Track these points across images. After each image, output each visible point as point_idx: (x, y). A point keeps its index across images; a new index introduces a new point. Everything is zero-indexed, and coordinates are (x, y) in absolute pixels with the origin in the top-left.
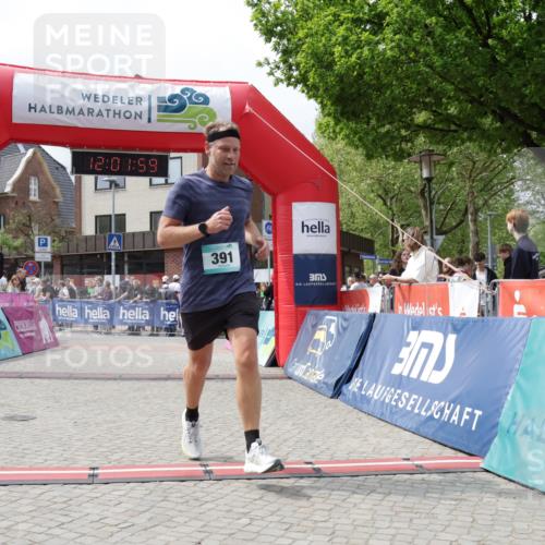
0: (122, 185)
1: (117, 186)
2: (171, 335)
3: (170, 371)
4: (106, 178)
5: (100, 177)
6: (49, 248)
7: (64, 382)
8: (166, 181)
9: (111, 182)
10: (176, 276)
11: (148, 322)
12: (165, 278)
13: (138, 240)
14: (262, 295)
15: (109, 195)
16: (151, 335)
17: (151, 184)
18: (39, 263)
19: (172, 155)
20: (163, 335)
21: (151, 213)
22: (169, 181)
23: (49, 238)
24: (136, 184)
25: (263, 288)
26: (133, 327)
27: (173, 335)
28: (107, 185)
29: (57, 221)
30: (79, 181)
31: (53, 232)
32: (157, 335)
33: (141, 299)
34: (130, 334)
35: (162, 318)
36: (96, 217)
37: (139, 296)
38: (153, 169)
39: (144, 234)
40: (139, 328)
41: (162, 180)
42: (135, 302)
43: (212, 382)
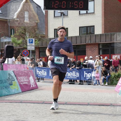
0: (66, 15)
1: (64, 15)
2: (89, 84)
3: (89, 101)
4: (59, 11)
5: (56, 11)
6: (33, 44)
7: (40, 105)
8: (87, 12)
9: (62, 13)
10: (91, 57)
11: (78, 78)
12: (86, 58)
13: (74, 40)
15: (60, 19)
16: (80, 84)
17: (80, 14)
18: (29, 51)
20: (86, 84)
21: (80, 27)
22: (89, 12)
23: (34, 39)
24: (73, 14)
26: (72, 80)
27: (90, 84)
28: (60, 14)
29: (37, 32)
30: (47, 13)
31: (36, 37)
32: (83, 84)
33: (75, 67)
34: (70, 84)
35: (85, 77)
37: (74, 66)
38: (81, 6)
39: (76, 37)
40: (74, 81)
41: (85, 12)
42: (72, 69)
43: (109, 107)
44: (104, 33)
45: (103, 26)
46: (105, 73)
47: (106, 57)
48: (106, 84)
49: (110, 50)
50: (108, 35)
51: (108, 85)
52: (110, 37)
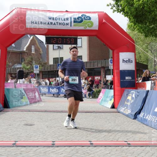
0: (62, 48)
1: (60, 48)
4: (57, 45)
5: (55, 45)
6: (38, 69)
7: (43, 113)
8: (77, 46)
14: (109, 84)
15: (58, 51)
18: (35, 74)
19: (79, 37)
22: (78, 46)
23: (38, 66)
25: (109, 82)
28: (57, 48)
29: (41, 60)
30: (48, 47)
31: (40, 64)
34: (65, 97)
36: (54, 58)
38: (72, 42)
43: (92, 113)
44: (88, 61)
45: (88, 56)
46: (90, 90)
47: (90, 78)
48: (91, 97)
49: (93, 73)
50: (92, 62)
51: (92, 97)
52: (93, 64)
